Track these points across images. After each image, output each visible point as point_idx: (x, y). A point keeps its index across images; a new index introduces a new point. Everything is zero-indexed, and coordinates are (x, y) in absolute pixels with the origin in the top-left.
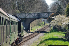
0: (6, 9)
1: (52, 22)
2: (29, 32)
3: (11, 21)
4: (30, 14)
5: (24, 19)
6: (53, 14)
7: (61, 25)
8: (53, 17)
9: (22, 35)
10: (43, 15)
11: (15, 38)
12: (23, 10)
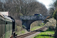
0: (12, 12)
1: (47, 23)
2: (30, 31)
3: (6, 21)
4: (31, 16)
5: (26, 21)
6: (49, 17)
7: (54, 26)
8: (48, 20)
9: (16, 34)
10: (41, 18)
11: (9, 36)
12: (26, 14)
